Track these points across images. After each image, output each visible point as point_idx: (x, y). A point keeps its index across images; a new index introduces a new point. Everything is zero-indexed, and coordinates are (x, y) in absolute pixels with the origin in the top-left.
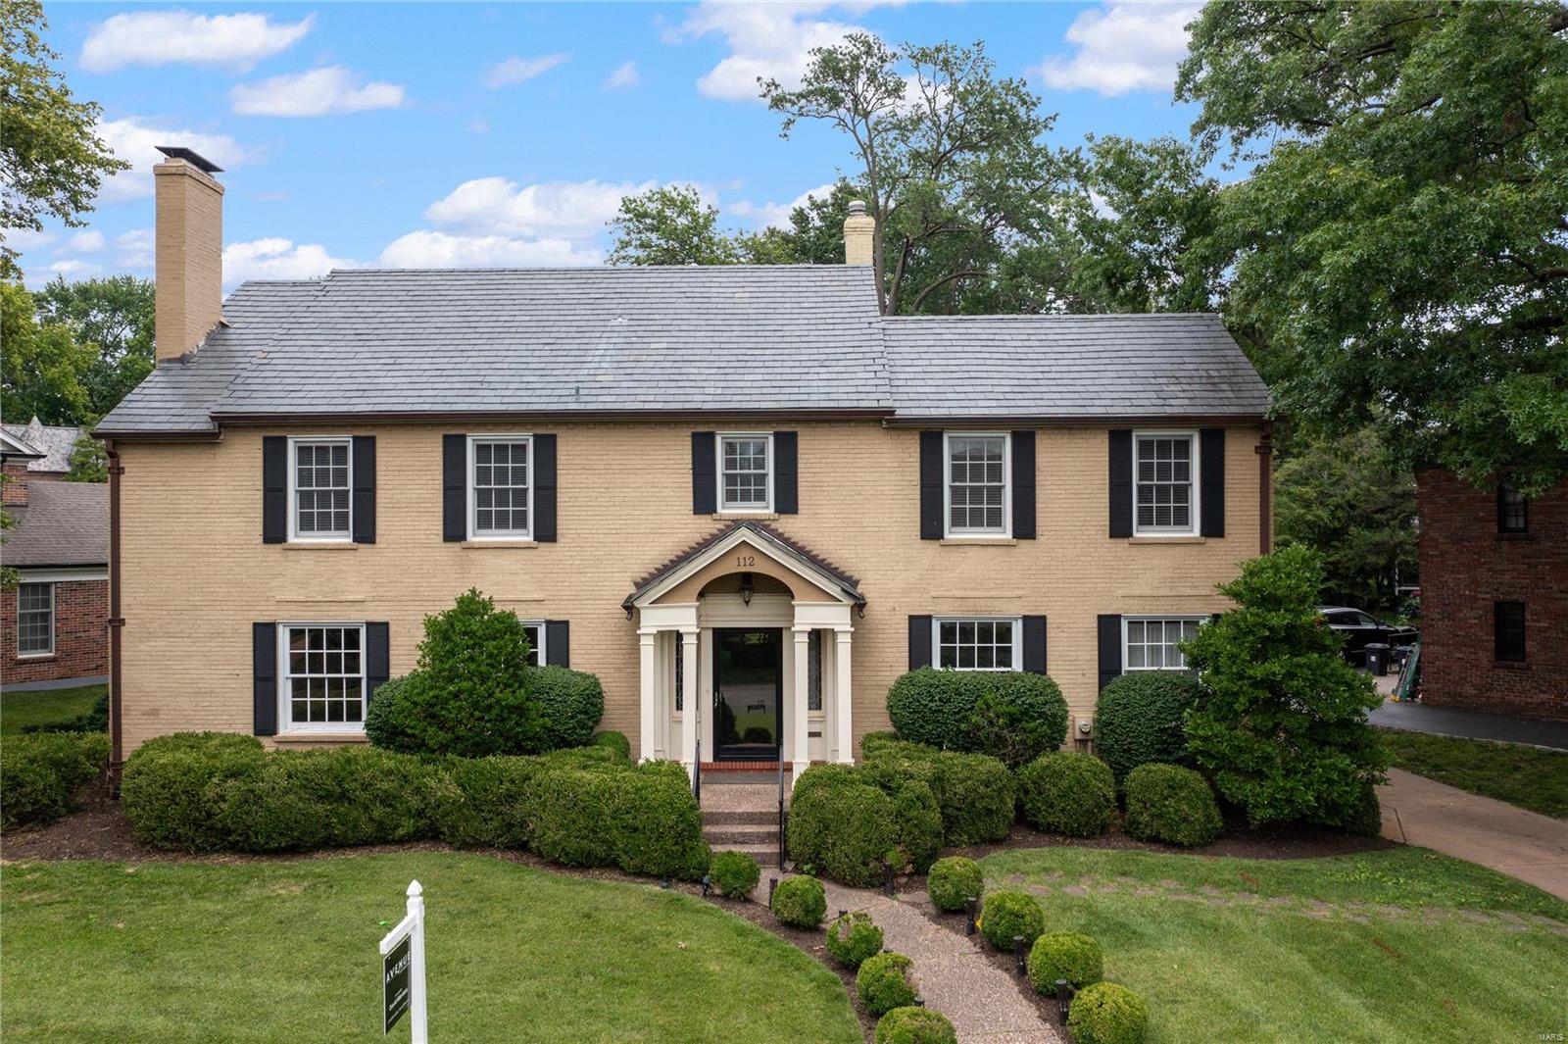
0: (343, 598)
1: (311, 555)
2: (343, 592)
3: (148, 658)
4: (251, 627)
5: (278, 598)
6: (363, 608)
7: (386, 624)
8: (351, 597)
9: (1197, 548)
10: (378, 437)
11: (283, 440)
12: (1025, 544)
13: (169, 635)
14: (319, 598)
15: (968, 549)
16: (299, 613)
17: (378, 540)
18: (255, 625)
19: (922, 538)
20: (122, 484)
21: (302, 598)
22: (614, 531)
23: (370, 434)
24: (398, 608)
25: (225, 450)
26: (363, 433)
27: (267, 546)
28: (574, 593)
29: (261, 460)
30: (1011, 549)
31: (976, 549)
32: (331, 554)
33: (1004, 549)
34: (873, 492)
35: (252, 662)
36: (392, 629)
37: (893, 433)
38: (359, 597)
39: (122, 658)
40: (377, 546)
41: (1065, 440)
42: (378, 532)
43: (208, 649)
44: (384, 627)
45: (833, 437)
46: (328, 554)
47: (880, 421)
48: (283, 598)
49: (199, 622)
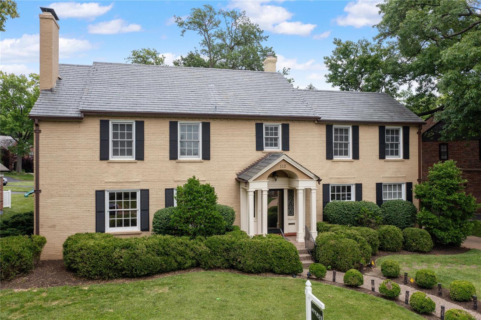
0: (131, 181)
1: (119, 165)
2: (131, 179)
3: (51, 205)
4: (95, 192)
5: (106, 181)
6: (139, 184)
7: (148, 190)
8: (134, 180)
9: (402, 162)
10: (145, 121)
11: (108, 122)
12: (356, 161)
13: (60, 196)
14: (122, 181)
15: (340, 162)
16: (114, 186)
17: (145, 159)
18: (96, 191)
19: (327, 159)
20: (40, 137)
21: (115, 181)
22: (230, 156)
23: (142, 120)
24: (152, 184)
25: (83, 125)
26: (139, 119)
27: (101, 161)
28: (216, 178)
29: (99, 129)
30: (352, 163)
31: (342, 162)
32: (127, 164)
33: (350, 163)
34: (312, 144)
35: (95, 206)
36: (150, 192)
37: (318, 125)
38: (138, 180)
39: (40, 205)
40: (144, 161)
41: (367, 129)
42: (145, 156)
43: (77, 201)
44: (147, 191)
45: (300, 126)
46: (125, 164)
47: (314, 121)
48: (107, 181)
49: (73, 191)
